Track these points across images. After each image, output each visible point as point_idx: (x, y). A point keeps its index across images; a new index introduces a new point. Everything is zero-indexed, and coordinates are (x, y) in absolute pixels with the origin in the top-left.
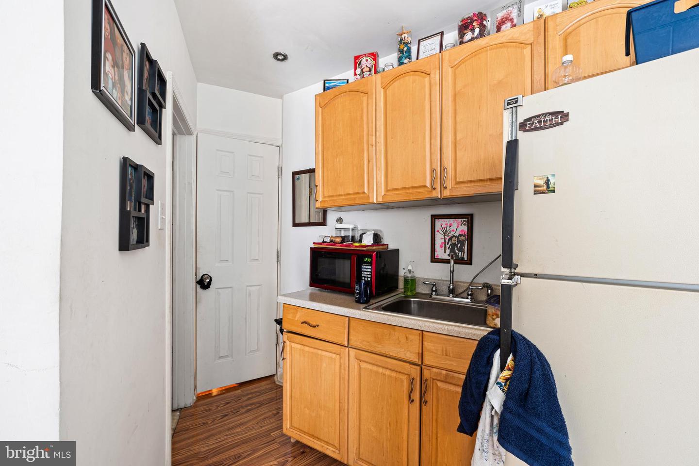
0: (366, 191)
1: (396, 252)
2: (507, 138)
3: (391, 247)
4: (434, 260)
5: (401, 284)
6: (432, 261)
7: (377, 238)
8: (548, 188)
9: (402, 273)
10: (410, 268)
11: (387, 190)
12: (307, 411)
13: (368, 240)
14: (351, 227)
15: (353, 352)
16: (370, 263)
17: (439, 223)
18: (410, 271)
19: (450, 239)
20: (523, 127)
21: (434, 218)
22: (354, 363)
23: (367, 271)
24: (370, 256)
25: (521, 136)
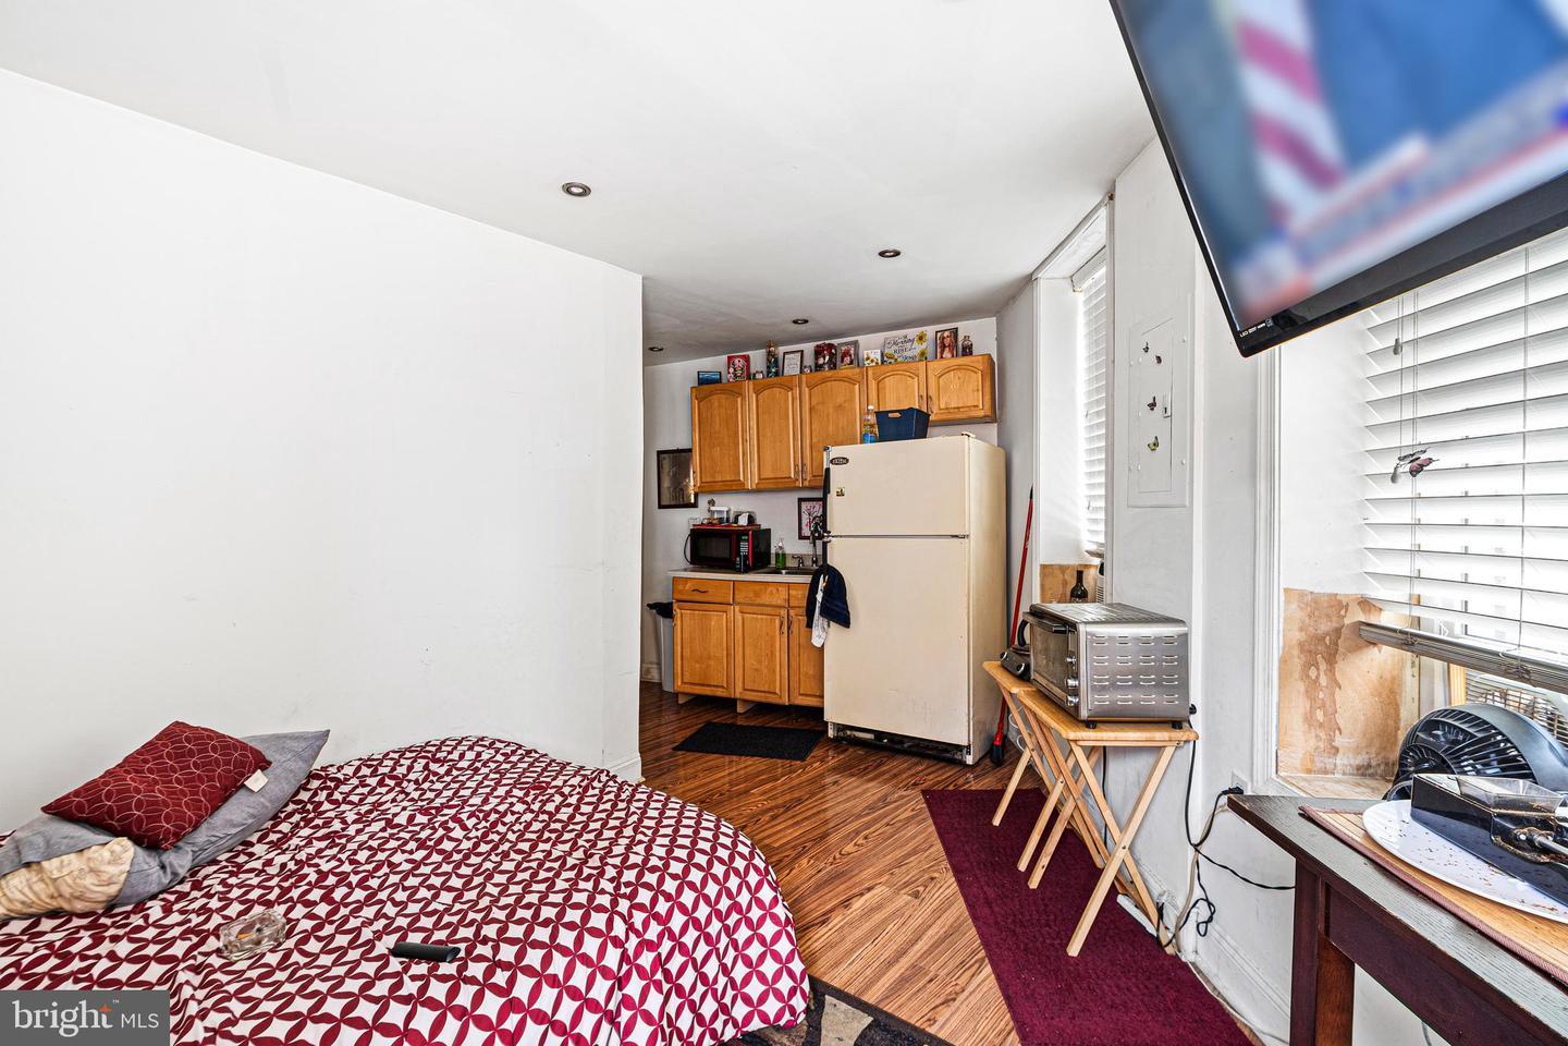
0: (742, 478)
1: (768, 531)
2: (825, 467)
3: (763, 527)
4: (801, 537)
5: (773, 561)
6: (800, 538)
7: (751, 519)
8: (841, 494)
9: (773, 551)
10: (780, 544)
11: (760, 479)
12: (697, 665)
13: (743, 521)
14: (726, 509)
15: (737, 608)
16: (747, 541)
17: (804, 505)
18: (781, 548)
19: (814, 519)
20: (831, 462)
21: (801, 500)
22: (739, 617)
23: (744, 548)
24: (747, 535)
25: (831, 466)
